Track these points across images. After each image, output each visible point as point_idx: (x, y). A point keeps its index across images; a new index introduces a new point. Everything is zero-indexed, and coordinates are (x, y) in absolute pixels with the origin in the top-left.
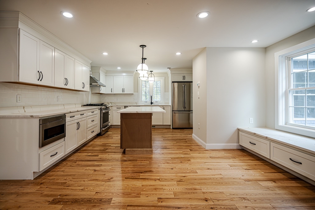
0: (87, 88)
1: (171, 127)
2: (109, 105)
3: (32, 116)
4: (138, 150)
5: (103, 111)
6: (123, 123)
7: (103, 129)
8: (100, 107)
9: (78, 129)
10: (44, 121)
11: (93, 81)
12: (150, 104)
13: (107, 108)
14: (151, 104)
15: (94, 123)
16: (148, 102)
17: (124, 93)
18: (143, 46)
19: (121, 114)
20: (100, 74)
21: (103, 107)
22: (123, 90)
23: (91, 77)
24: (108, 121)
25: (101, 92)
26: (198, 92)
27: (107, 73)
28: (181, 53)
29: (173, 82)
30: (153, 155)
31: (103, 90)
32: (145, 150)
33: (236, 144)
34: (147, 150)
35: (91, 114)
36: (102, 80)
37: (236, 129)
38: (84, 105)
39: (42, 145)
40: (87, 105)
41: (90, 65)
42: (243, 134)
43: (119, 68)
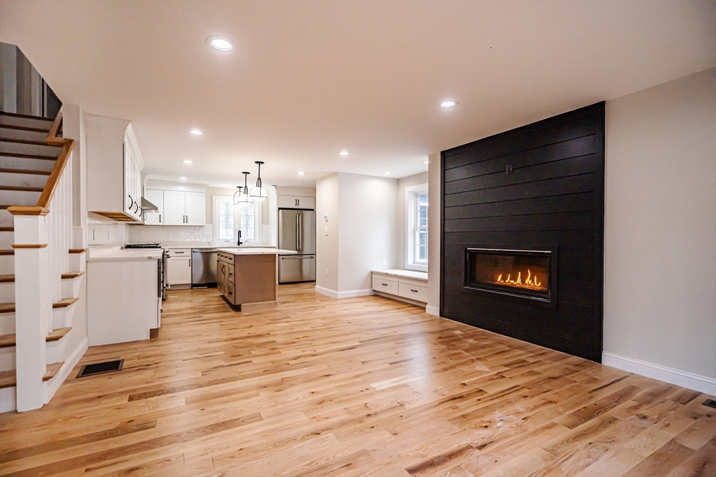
12: (237, 245)
14: (239, 245)
16: (231, 241)
17: (187, 224)
18: (260, 163)
22: (185, 219)
26: (326, 227)
29: (279, 209)
30: (277, 309)
31: (148, 219)
33: (369, 289)
34: (270, 303)
37: (369, 271)
42: (377, 276)
43: (183, 179)
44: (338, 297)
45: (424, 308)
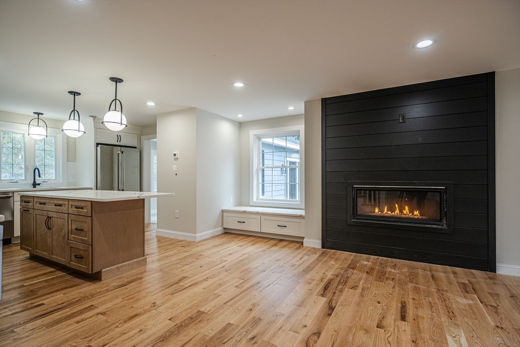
4: (123, 265)
12: (31, 187)
14: (34, 186)
18: (117, 80)
26: (175, 166)
28: (156, 104)
29: (98, 144)
30: (147, 266)
32: (135, 262)
33: (221, 228)
34: (139, 261)
37: (220, 210)
42: (229, 214)
44: (197, 240)
45: (302, 243)
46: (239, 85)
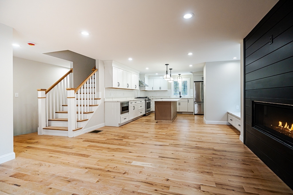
0: (138, 88)
1: (194, 114)
2: (151, 98)
3: (118, 101)
5: (147, 101)
6: (156, 107)
7: (147, 112)
8: (145, 99)
9: (134, 109)
10: (122, 104)
11: (141, 84)
13: (149, 100)
14: (180, 98)
15: (142, 108)
17: (161, 90)
18: (167, 64)
19: (155, 102)
20: (145, 78)
21: (147, 99)
22: (160, 88)
23: (139, 81)
24: (150, 108)
25: (145, 90)
27: (150, 77)
29: (194, 82)
31: (147, 89)
33: (226, 122)
34: (169, 121)
35: (140, 102)
36: (146, 82)
37: (226, 112)
38: (136, 98)
39: (122, 113)
40: (138, 98)
41: (139, 75)
42: (229, 115)
43: (157, 74)
44: (206, 124)
46: (190, 54)
